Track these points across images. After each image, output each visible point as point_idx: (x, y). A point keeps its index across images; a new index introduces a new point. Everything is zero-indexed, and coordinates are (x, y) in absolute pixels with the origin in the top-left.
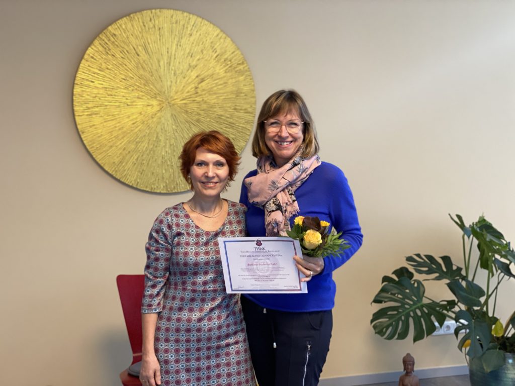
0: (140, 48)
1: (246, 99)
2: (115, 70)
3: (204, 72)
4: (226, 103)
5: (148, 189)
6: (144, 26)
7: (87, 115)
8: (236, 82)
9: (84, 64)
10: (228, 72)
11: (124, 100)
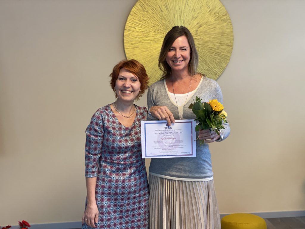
0: (163, 6)
1: (227, 37)
2: (148, 21)
3: (202, 21)
4: (215, 40)
7: (132, 48)
8: (222, 26)
9: (130, 17)
10: (217, 20)
11: (153, 39)
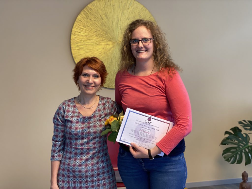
2: (91, 27)
5: (106, 87)
6: (106, 4)
7: (78, 49)
9: (76, 24)
11: (95, 42)
